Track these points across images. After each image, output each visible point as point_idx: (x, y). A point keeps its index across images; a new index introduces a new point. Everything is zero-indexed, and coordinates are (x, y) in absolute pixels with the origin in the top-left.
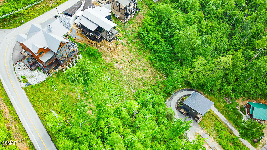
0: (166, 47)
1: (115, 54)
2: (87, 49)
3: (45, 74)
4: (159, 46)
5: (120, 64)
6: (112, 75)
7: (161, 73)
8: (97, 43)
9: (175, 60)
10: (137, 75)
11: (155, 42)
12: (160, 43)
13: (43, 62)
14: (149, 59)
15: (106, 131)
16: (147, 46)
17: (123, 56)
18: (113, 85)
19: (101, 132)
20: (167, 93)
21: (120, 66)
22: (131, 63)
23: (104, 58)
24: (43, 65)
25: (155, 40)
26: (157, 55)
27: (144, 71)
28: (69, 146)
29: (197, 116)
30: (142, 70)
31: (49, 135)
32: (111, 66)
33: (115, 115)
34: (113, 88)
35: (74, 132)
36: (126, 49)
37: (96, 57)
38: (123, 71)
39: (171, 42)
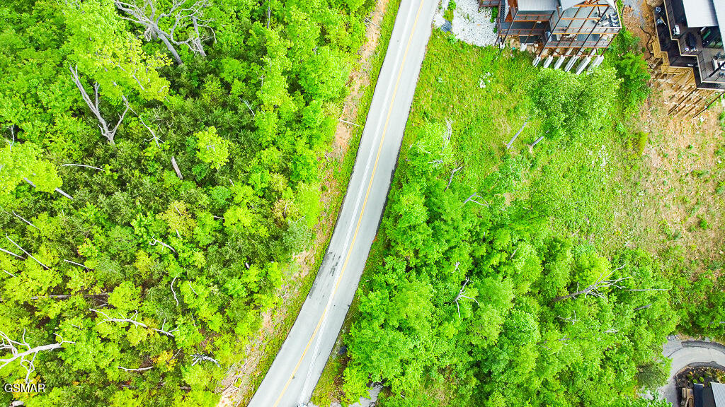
1: (678, 124)
2: (628, 55)
3: (495, 35)
5: (664, 156)
6: (620, 163)
8: (666, 62)
10: (674, 217)
13: (516, 5)
15: (495, 261)
17: (689, 147)
18: (597, 186)
21: (657, 161)
22: (689, 178)
23: (641, 111)
24: (510, 13)
27: (700, 223)
30: (697, 217)
31: (397, 161)
32: (637, 142)
35: (446, 203)
36: (716, 136)
38: (652, 179)
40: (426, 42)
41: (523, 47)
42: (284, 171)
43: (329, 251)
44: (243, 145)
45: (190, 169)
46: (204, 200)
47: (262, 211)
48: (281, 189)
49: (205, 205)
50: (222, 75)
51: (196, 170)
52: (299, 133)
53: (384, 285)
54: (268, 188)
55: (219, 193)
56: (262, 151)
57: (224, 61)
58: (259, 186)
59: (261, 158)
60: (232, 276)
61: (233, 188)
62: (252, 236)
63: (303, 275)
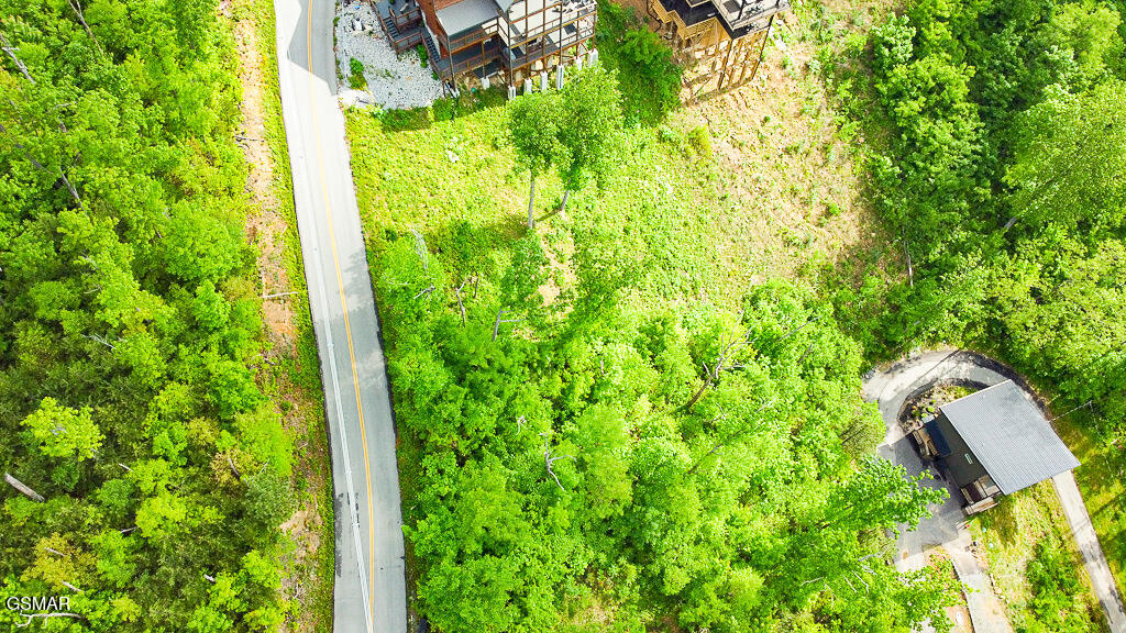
0: (971, 142)
2: (628, 35)
3: (438, 82)
4: (943, 131)
5: (742, 145)
6: (691, 180)
7: (897, 246)
8: (680, 23)
9: (989, 215)
10: (793, 217)
11: (932, 102)
12: (954, 118)
13: (444, 33)
14: (874, 167)
15: (581, 388)
16: (886, 108)
17: (766, 119)
18: (676, 222)
19: (564, 385)
20: (886, 342)
21: (735, 156)
24: (441, 45)
25: (934, 96)
26: (914, 165)
27: (829, 210)
28: (432, 382)
29: (977, 483)
30: (821, 204)
31: (378, 316)
33: (638, 345)
34: (673, 233)
35: (465, 341)
37: (652, 82)
38: (741, 181)
39: (1006, 126)
40: (342, 134)
41: (486, 83)
42: (205, 411)
43: (337, 494)
44: (119, 401)
45: (47, 479)
46: (92, 513)
47: (196, 485)
48: (211, 439)
49: (99, 522)
50: (40, 313)
51: (59, 476)
52: (202, 343)
53: (439, 501)
54: (190, 447)
55: (111, 493)
56: (156, 398)
57: (32, 291)
58: (174, 452)
59: (160, 409)
60: (194, 607)
61: (132, 473)
62: (196, 532)
63: (313, 548)
